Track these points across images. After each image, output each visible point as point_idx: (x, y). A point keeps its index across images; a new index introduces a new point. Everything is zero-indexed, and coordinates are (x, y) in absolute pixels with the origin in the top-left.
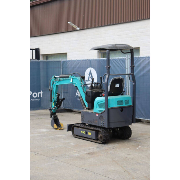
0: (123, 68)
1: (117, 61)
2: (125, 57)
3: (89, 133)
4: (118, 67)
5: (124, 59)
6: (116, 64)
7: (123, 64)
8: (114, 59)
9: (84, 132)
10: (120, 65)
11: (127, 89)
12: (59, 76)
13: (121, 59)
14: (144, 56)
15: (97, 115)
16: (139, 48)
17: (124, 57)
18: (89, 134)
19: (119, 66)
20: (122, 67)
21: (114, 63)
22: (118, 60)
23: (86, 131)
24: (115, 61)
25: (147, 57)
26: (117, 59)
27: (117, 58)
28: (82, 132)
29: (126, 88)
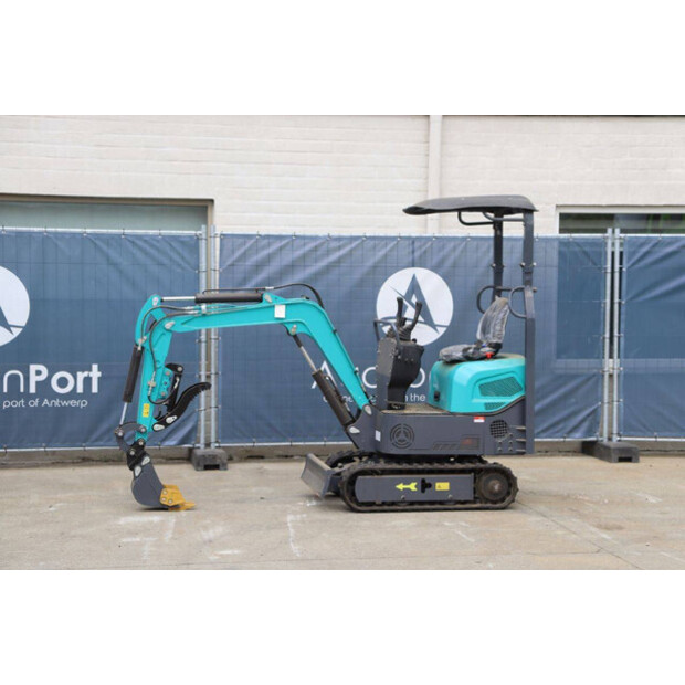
0: (183, 269)
1: (155, 243)
2: (199, 229)
3: (437, 484)
4: (160, 264)
5: (191, 237)
6: (146, 254)
7: (186, 255)
8: (139, 237)
9: (412, 487)
10: (171, 259)
11: (203, 345)
12: (194, 298)
13: (175, 238)
14: (284, 233)
15: (481, 420)
16: (212, 201)
17: (194, 232)
18: (437, 489)
19: (166, 261)
20: (179, 265)
21: (135, 251)
22: (158, 241)
23: (423, 481)
24: (145, 241)
25: (297, 237)
26: (153, 237)
27: (151, 232)
28: (401, 487)
29: (200, 341)
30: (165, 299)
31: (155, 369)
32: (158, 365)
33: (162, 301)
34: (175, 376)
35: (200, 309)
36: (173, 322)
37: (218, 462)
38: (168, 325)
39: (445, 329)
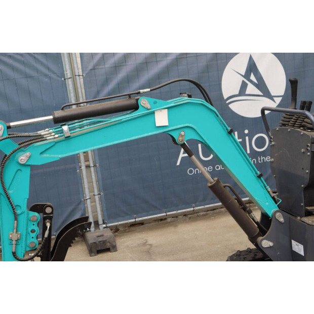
12: (51, 117)
30: (12, 124)
31: (16, 217)
32: (18, 212)
33: (9, 127)
34: (45, 219)
35: (62, 131)
36: (28, 154)
37: (108, 245)
38: (23, 157)
39: (280, 99)
